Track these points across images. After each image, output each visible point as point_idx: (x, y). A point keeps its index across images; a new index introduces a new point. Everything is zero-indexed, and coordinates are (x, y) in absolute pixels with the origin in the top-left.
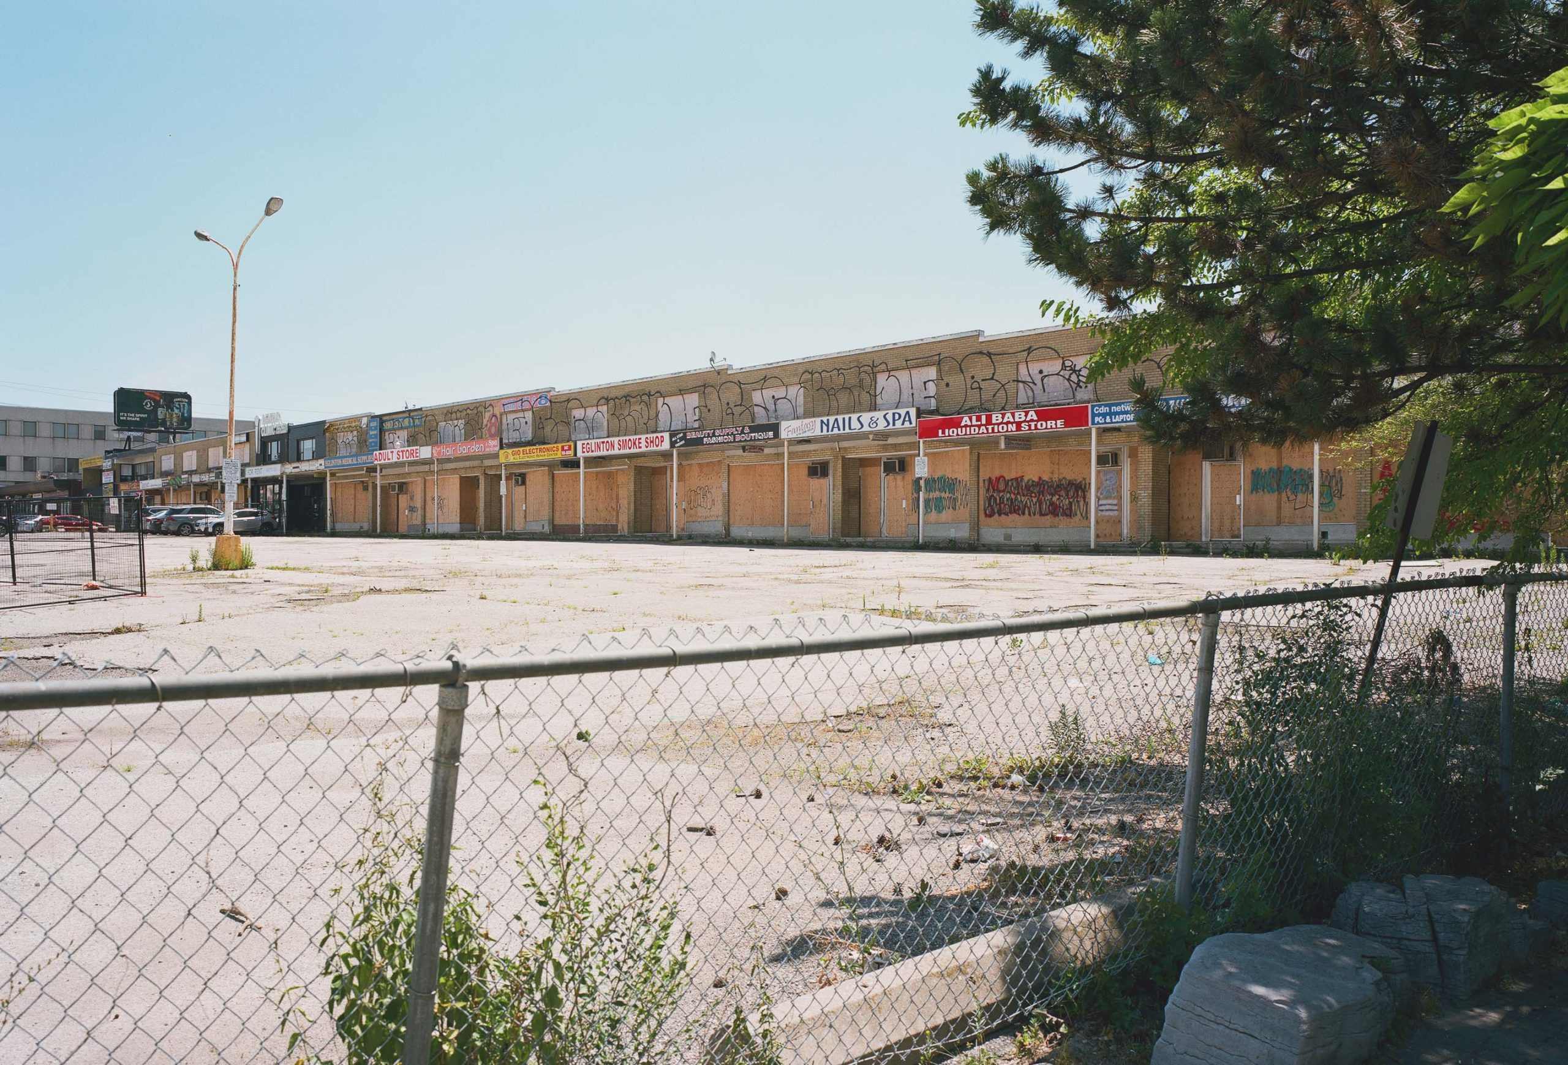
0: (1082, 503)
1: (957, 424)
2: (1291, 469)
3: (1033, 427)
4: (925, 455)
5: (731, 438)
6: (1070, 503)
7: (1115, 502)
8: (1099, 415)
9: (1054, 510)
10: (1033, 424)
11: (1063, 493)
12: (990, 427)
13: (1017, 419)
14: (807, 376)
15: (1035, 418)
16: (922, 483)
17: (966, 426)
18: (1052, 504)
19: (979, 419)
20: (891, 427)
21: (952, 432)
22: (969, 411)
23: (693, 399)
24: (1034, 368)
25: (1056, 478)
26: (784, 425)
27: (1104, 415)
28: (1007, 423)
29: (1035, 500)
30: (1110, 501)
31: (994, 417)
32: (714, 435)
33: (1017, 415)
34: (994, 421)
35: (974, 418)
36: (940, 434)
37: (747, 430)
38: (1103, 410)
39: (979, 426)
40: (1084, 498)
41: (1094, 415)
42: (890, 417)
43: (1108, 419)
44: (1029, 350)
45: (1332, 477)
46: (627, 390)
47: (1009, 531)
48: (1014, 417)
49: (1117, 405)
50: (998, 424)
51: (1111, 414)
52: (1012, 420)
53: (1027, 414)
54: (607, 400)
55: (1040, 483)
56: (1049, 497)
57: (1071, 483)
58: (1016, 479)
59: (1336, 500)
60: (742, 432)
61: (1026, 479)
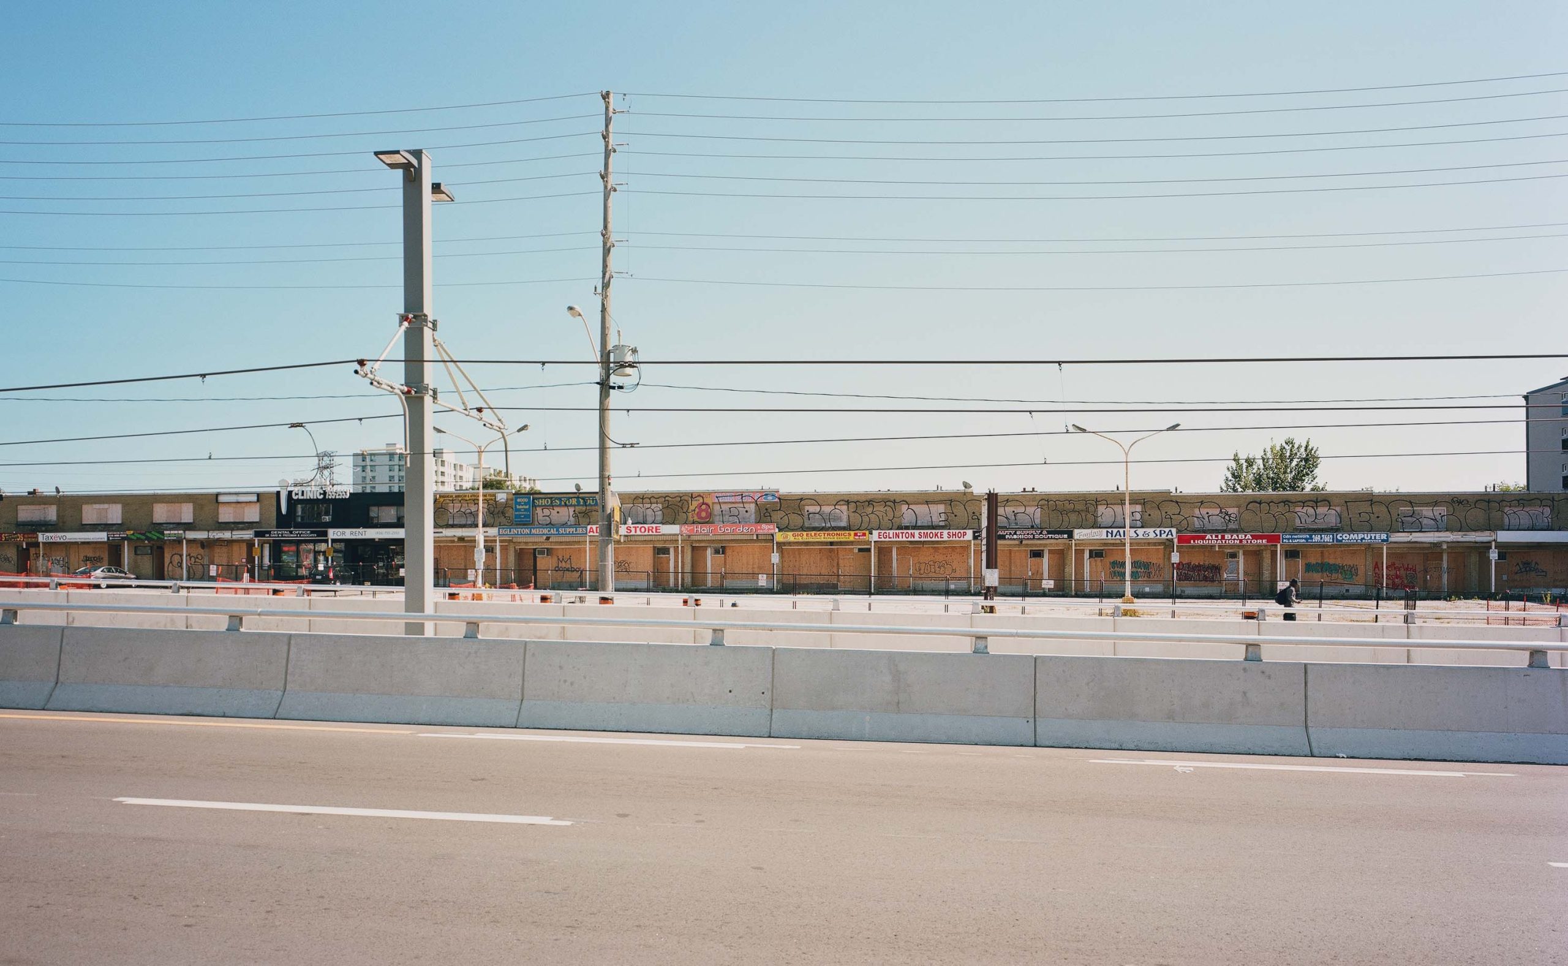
0: (1218, 576)
1: (1203, 538)
2: (1329, 564)
3: (1249, 542)
4: (1177, 552)
5: (1032, 537)
6: (1213, 576)
7: (1236, 575)
8: (1286, 539)
9: (1206, 579)
10: (1249, 541)
11: (1210, 571)
12: (1224, 541)
13: (1240, 538)
14: (1043, 502)
15: (1250, 538)
16: (1175, 565)
17: (1209, 539)
18: (1205, 576)
19: (1217, 536)
20: (1158, 537)
21: (1200, 542)
22: (1212, 531)
23: (941, 508)
24: (1204, 511)
25: (1207, 563)
26: (1076, 531)
27: (1288, 539)
28: (1234, 539)
29: (1196, 574)
30: (1232, 575)
31: (1226, 536)
32: (1015, 534)
33: (1240, 536)
34: (1226, 538)
35: (1214, 536)
36: (1192, 541)
37: (1045, 532)
38: (1288, 537)
39: (1217, 540)
40: (1219, 573)
41: (1283, 539)
42: (1158, 532)
43: (1290, 541)
44: (1202, 503)
45: (1352, 568)
46: (870, 497)
47: (1184, 589)
48: (1238, 537)
49: (1295, 535)
50: (1229, 540)
51: (1292, 539)
52: (1237, 538)
53: (1246, 536)
54: (848, 502)
55: (1199, 566)
56: (1203, 572)
57: (1213, 566)
58: (1188, 564)
59: (1354, 577)
60: (1041, 533)
61: (1192, 564)
